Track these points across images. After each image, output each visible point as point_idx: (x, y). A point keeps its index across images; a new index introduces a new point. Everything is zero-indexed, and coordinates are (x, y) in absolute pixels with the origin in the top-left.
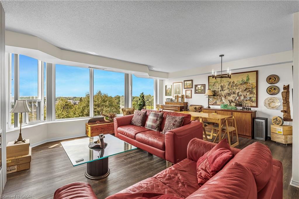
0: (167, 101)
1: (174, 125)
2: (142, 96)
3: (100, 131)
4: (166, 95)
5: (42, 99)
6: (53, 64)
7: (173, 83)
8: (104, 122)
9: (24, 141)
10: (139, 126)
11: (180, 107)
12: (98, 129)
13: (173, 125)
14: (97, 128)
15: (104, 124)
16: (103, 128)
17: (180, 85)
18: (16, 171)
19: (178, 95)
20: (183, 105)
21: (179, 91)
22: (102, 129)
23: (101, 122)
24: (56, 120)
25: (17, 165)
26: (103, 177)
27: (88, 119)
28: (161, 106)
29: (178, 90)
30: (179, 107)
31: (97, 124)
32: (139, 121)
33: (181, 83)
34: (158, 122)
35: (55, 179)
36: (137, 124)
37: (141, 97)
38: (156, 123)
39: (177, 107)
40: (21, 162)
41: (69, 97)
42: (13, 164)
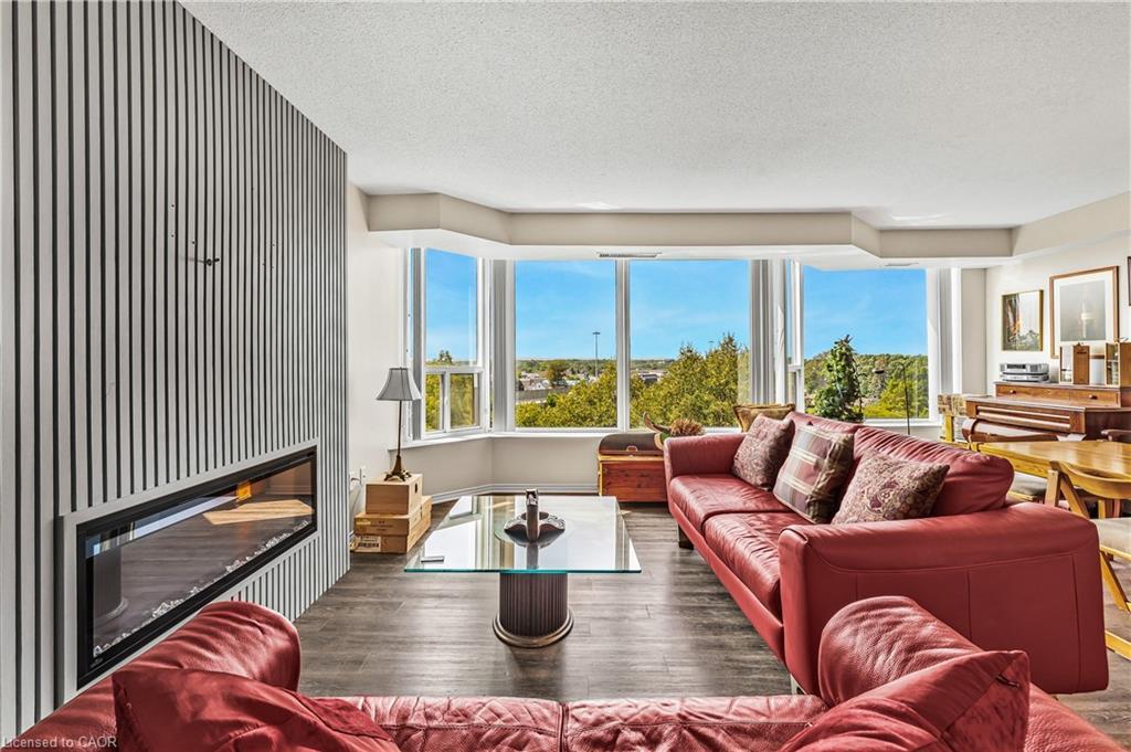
0: (1009, 377)
1: (876, 503)
2: (842, 355)
3: (636, 484)
4: (1005, 348)
5: (484, 367)
6: (508, 264)
7: (1052, 281)
8: (655, 452)
9: (403, 478)
10: (754, 487)
11: (1088, 413)
12: (627, 475)
13: (873, 506)
14: (623, 471)
15: (651, 459)
16: (645, 473)
17: (1103, 282)
18: (378, 550)
19: (1085, 343)
20: (1117, 406)
21: (1090, 323)
22: (642, 476)
23: (644, 452)
24: (517, 429)
25: (382, 536)
26: (535, 641)
27: (600, 433)
28: (965, 406)
29: (1084, 317)
30: (1077, 413)
31: (627, 455)
32: (757, 464)
33: (1109, 275)
34: (821, 480)
35: (425, 600)
36: (751, 477)
37: (835, 356)
38: (811, 479)
39: (1065, 412)
40: (390, 531)
41: (652, 361)
42: (373, 530)
